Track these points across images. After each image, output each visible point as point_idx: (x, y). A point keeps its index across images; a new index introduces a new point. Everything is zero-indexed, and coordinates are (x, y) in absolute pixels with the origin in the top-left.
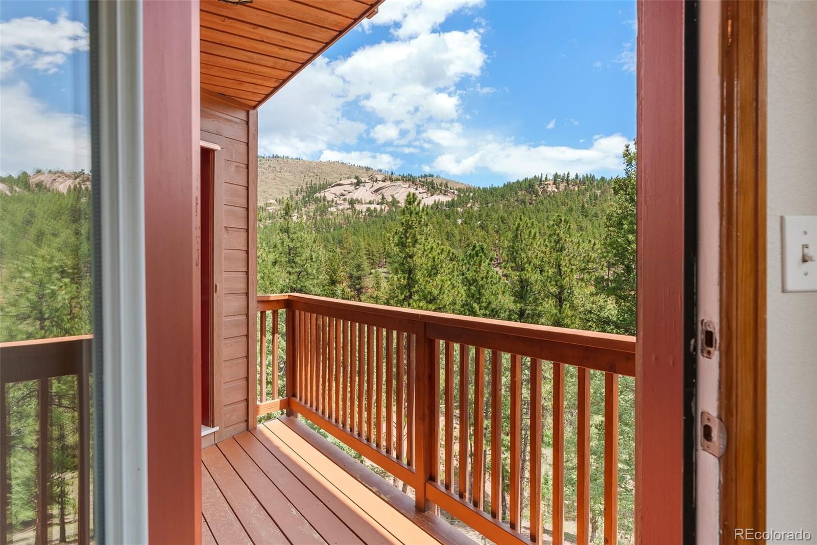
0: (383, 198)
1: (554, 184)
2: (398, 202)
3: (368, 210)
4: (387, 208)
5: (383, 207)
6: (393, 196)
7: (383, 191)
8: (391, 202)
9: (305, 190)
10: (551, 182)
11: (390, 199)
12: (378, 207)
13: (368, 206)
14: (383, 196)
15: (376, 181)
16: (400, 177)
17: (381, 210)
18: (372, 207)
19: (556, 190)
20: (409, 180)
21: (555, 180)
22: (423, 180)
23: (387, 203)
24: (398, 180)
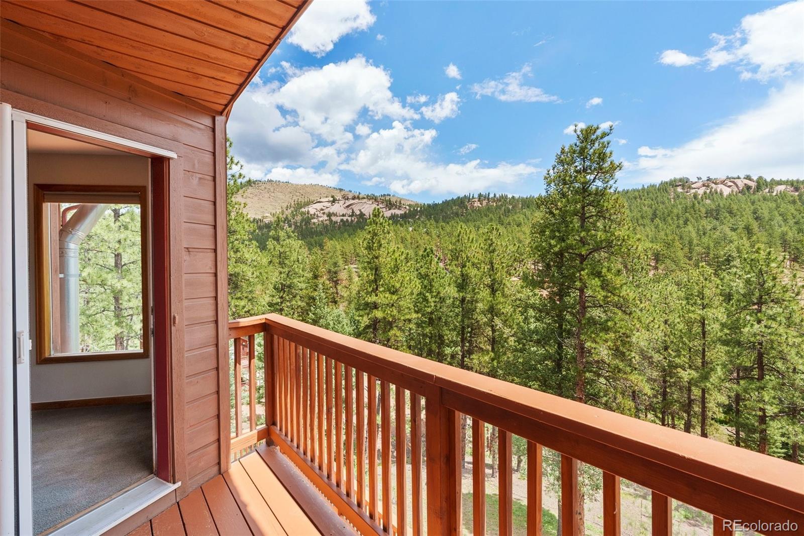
0: (353, 212)
1: (479, 201)
2: (365, 215)
3: (342, 220)
4: (356, 220)
5: (353, 219)
6: (360, 210)
7: (353, 206)
8: (359, 215)
9: (293, 206)
10: (477, 200)
11: (358, 213)
12: (349, 219)
13: (342, 218)
14: (353, 210)
15: (348, 199)
16: (365, 196)
17: (352, 220)
18: (345, 218)
19: (480, 205)
20: (372, 198)
21: (479, 198)
22: (382, 198)
23: (356, 215)
24: (364, 198)
